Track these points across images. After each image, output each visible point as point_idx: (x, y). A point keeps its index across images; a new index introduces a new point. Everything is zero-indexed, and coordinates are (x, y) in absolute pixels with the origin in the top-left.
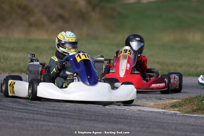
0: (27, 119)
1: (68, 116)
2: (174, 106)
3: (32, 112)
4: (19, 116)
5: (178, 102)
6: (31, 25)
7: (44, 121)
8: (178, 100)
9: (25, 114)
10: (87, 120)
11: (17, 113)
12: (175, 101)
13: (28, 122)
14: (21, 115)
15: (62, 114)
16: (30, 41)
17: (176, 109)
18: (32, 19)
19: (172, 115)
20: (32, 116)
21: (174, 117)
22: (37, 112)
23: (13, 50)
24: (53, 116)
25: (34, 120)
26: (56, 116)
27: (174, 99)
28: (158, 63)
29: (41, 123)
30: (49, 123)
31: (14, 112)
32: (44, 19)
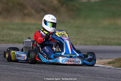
0: (23, 71)
1: (47, 69)
2: (109, 63)
3: (25, 66)
4: (18, 69)
5: (112, 61)
6: (25, 15)
7: (33, 72)
8: (112, 60)
9: (21, 68)
10: (58, 71)
11: (16, 67)
12: (110, 60)
13: (23, 72)
14: (19, 68)
15: (43, 68)
16: (24, 24)
17: (111, 65)
18: (26, 12)
19: (108, 68)
20: (25, 69)
21: (110, 70)
22: (28, 67)
23: (14, 29)
24: (38, 69)
25: (27, 71)
26: (40, 69)
27: (110, 59)
28: (100, 37)
29: (31, 73)
30: (36, 73)
31: (15, 67)
32: (33, 11)
